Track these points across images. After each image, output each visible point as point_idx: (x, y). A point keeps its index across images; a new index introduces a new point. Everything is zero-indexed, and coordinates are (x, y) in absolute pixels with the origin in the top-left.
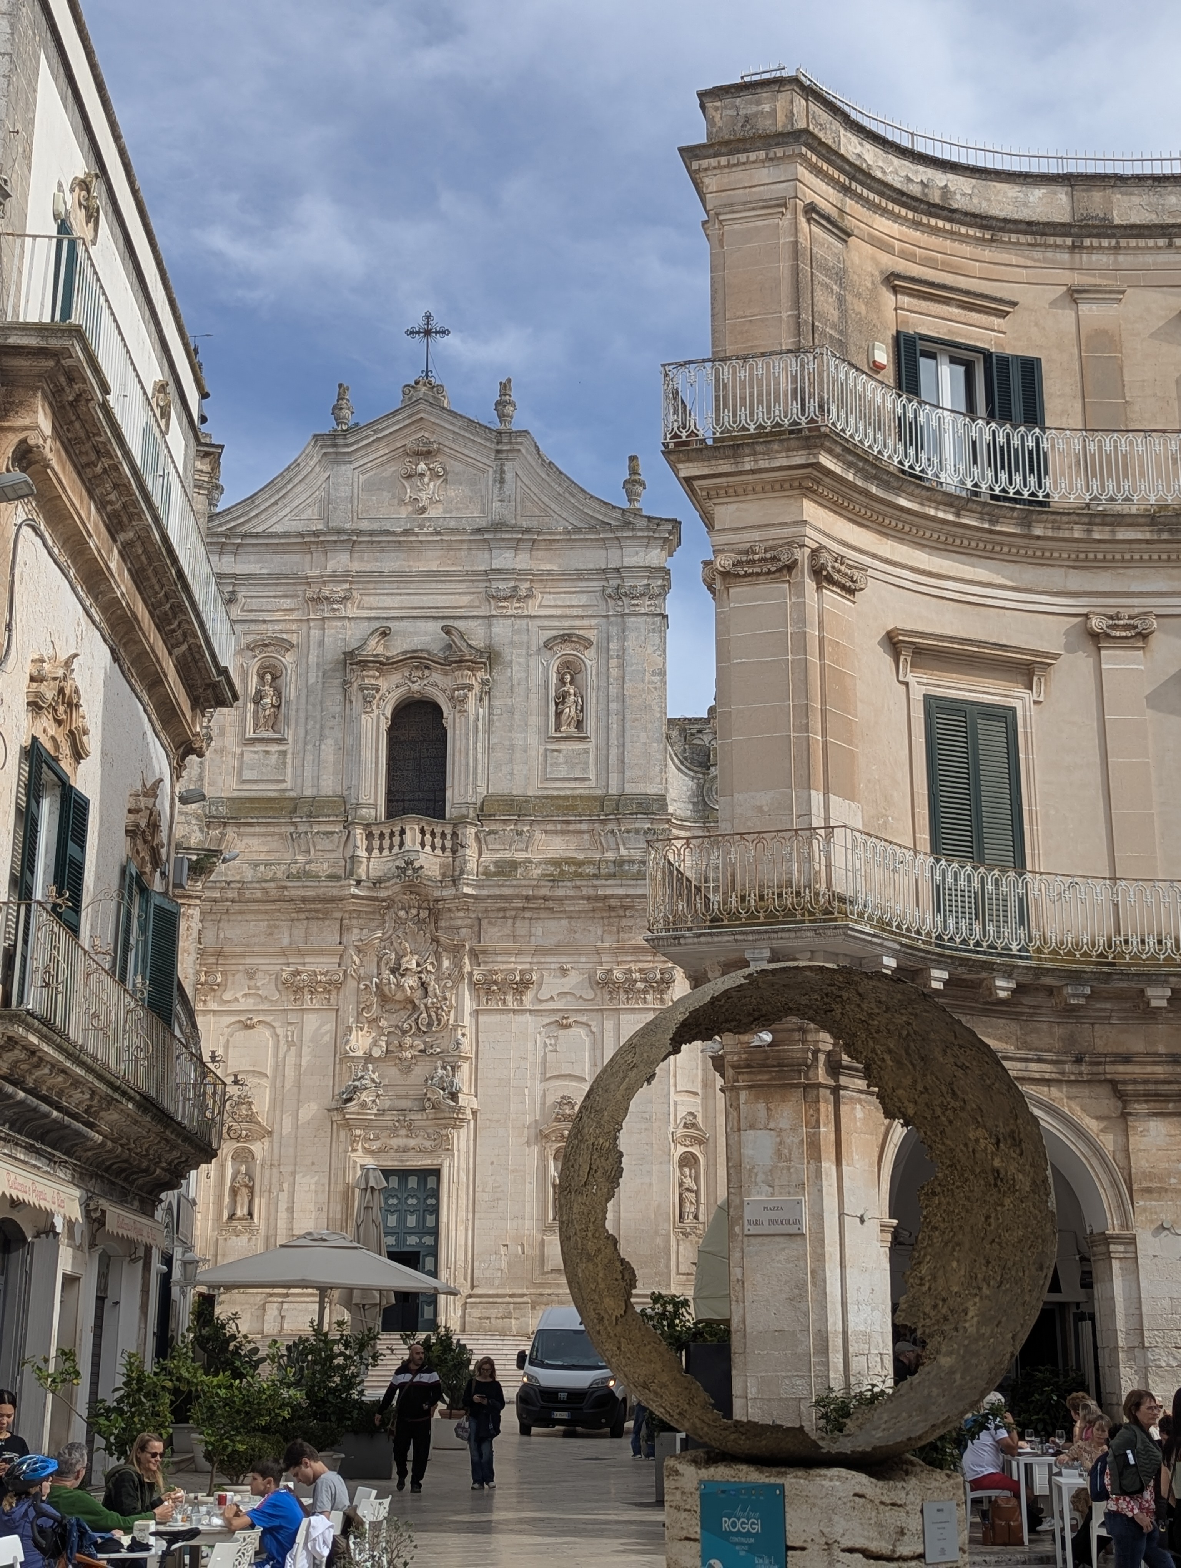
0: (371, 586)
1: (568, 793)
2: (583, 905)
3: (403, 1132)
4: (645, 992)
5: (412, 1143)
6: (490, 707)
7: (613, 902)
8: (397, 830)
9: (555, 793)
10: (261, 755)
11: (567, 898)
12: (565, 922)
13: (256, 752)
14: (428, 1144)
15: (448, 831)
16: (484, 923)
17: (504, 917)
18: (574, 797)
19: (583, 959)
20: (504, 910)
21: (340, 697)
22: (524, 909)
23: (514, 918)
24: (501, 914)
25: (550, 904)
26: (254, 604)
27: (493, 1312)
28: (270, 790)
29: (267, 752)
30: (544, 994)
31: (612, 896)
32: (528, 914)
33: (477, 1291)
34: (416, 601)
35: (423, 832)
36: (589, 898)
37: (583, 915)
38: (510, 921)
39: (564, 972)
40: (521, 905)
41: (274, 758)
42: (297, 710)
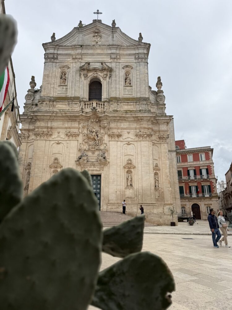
0: (86, 56)
1: (128, 97)
2: (132, 119)
3: (92, 166)
4: (146, 137)
5: (95, 169)
6: (111, 80)
7: (139, 118)
8: (91, 103)
9: (125, 97)
10: (62, 88)
11: (129, 117)
12: (128, 123)
13: (61, 88)
14: (98, 169)
15: (102, 104)
16: (110, 123)
17: (115, 122)
18: (129, 98)
19: (132, 131)
20: (115, 120)
21: (79, 77)
22: (119, 120)
23: (117, 122)
24: (114, 121)
25: (125, 119)
26: (61, 60)
27: (114, 207)
28: (64, 95)
29: (63, 88)
30: (124, 138)
31: (139, 116)
32: (120, 121)
33: (110, 202)
34: (95, 59)
35: (97, 104)
36: (133, 117)
37: (132, 122)
38: (116, 123)
39: (129, 133)
40: (118, 119)
41: (64, 89)
42: (70, 80)
